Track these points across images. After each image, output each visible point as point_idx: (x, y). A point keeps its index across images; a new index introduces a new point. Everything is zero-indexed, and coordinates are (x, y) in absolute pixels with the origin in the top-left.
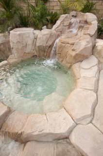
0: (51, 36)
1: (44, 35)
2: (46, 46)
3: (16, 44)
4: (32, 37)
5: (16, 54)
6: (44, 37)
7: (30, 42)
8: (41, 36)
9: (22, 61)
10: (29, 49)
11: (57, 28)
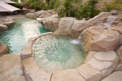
0: (83, 25)
1: (78, 23)
2: (77, 31)
3: (61, 25)
4: (71, 23)
5: (59, 30)
6: (78, 25)
7: (69, 26)
8: (76, 24)
9: (60, 35)
10: (67, 30)
11: (92, 20)
